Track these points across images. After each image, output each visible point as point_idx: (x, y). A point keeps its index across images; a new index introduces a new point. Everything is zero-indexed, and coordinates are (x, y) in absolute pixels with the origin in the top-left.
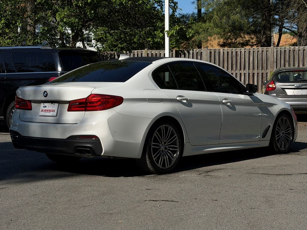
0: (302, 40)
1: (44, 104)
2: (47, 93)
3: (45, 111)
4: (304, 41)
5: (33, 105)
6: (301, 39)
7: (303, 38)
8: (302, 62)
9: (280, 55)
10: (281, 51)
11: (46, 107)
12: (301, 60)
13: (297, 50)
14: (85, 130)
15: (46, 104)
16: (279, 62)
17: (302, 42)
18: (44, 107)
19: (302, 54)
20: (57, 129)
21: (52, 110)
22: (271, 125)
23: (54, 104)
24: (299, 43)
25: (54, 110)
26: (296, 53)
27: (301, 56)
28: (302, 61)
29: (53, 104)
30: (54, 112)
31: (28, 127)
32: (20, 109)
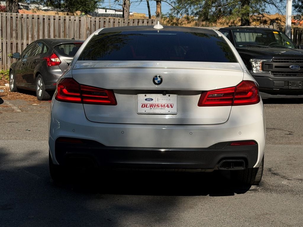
0: (13, 6)
1: (145, 96)
2: (161, 79)
3: (151, 106)
4: (15, 7)
5: (119, 97)
6: (12, 4)
7: (14, 4)
8: (30, 32)
9: (5, 23)
10: (6, 17)
11: (152, 100)
12: (29, 30)
13: (25, 18)
14: (240, 133)
15: (149, 96)
16: (4, 30)
17: (14, 8)
18: (146, 100)
19: (31, 23)
20: (191, 134)
21: (168, 105)
23: (169, 96)
24: (9, 9)
25: (171, 105)
26: (24, 21)
27: (30, 25)
28: (31, 30)
29: (167, 95)
30: (172, 107)
31: (123, 132)
32: (83, 103)
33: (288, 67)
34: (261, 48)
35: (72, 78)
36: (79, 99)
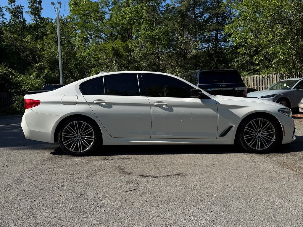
22: (234, 126)
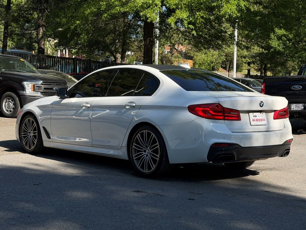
1: (253, 114)
3: (257, 120)
5: (242, 115)
11: (256, 116)
15: (255, 114)
18: (254, 116)
20: (277, 136)
21: (263, 119)
29: (262, 113)
30: (265, 120)
31: (251, 137)
32: (224, 120)
33: (52, 89)
34: (21, 73)
35: (219, 104)
36: (222, 117)
